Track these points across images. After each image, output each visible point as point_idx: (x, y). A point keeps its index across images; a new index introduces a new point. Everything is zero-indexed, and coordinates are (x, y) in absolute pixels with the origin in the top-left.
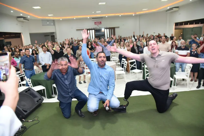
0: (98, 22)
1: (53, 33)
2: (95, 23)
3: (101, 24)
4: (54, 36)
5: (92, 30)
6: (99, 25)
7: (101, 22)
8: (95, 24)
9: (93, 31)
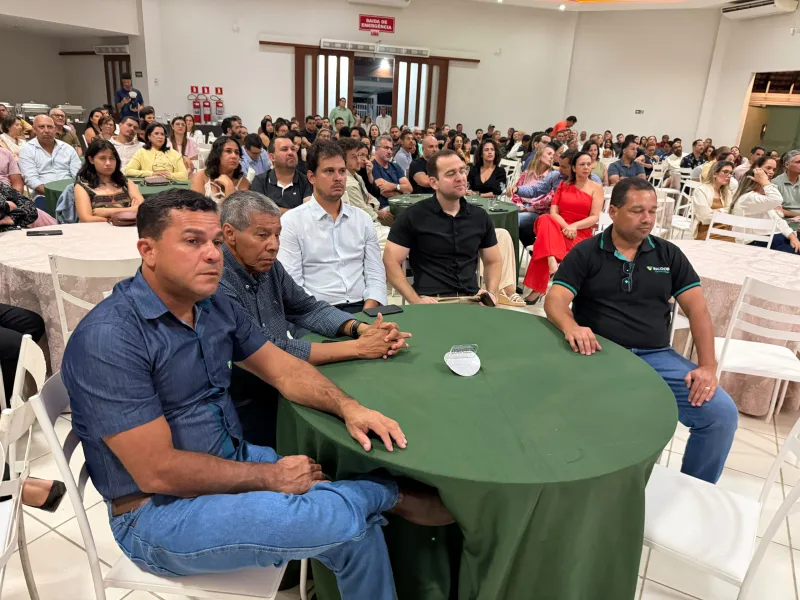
0: (377, 18)
1: (124, 39)
2: (363, 19)
3: (392, 30)
4: (127, 58)
5: (339, 54)
6: (383, 35)
7: (391, 22)
8: (361, 28)
9: (345, 61)
